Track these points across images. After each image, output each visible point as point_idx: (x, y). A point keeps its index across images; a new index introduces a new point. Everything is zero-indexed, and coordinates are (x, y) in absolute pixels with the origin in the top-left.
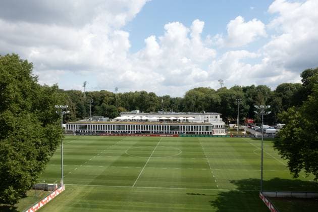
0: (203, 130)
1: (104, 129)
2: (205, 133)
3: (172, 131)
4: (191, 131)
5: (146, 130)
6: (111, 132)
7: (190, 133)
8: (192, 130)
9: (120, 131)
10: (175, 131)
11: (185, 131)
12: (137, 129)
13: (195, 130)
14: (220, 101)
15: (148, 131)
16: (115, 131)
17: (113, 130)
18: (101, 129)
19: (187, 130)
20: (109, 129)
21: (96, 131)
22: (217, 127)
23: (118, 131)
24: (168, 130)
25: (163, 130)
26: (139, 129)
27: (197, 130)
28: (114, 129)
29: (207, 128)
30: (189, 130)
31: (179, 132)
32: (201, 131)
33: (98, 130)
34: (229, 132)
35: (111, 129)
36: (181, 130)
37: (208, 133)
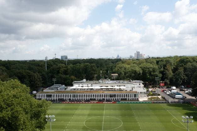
0: (132, 97)
1: (64, 97)
3: (111, 98)
5: (93, 98)
7: (123, 99)
8: (125, 97)
9: (75, 98)
10: (113, 98)
11: (120, 98)
12: (86, 97)
13: (127, 97)
15: (94, 98)
17: (70, 98)
18: (62, 97)
20: (67, 97)
22: (141, 93)
23: (73, 98)
24: (108, 97)
25: (104, 97)
26: (88, 97)
28: (71, 97)
29: (135, 95)
30: (123, 97)
33: (59, 98)
36: (117, 97)
37: (136, 99)
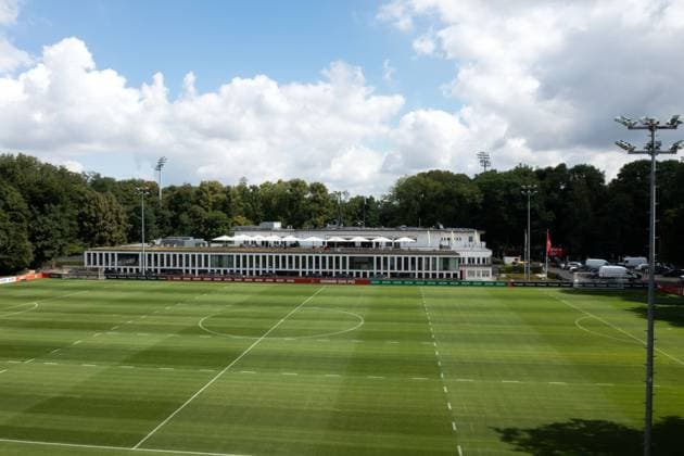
0: (434, 269)
1: (181, 265)
2: (441, 275)
3: (354, 271)
4: (403, 271)
5: (287, 269)
6: (200, 272)
7: (402, 275)
8: (406, 268)
9: (222, 269)
10: (361, 271)
11: (389, 271)
12: (264, 266)
13: (414, 268)
14: (479, 198)
15: (294, 269)
16: (209, 269)
17: (203, 268)
18: (175, 265)
19: (392, 268)
20: (194, 265)
21: (162, 271)
22: (471, 260)
23: (216, 269)
24: (344, 267)
25: (331, 267)
26: (271, 264)
27: (420, 268)
28: (206, 265)
29: (446, 262)
30: (399, 268)
31: (372, 274)
32: (431, 272)
33: (165, 267)
34: (503, 275)
35: (200, 265)
36: (379, 268)
37: (448, 275)
